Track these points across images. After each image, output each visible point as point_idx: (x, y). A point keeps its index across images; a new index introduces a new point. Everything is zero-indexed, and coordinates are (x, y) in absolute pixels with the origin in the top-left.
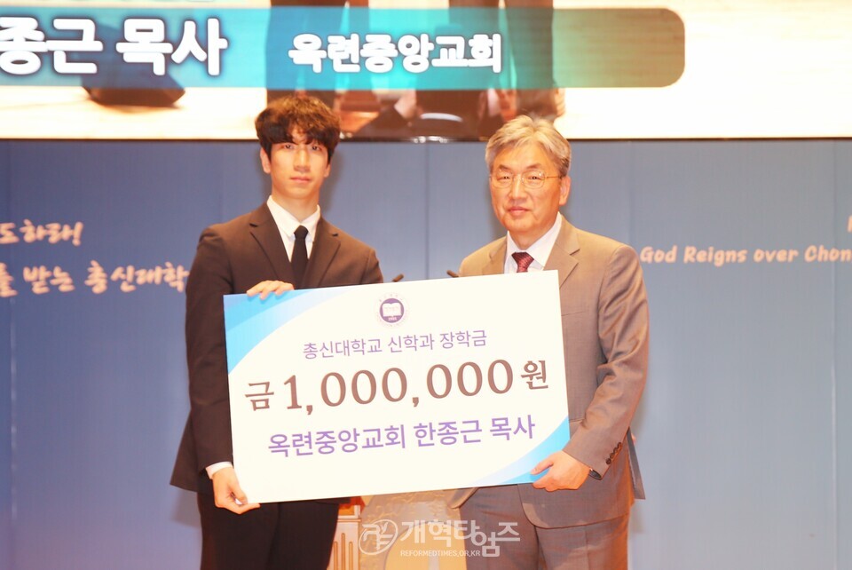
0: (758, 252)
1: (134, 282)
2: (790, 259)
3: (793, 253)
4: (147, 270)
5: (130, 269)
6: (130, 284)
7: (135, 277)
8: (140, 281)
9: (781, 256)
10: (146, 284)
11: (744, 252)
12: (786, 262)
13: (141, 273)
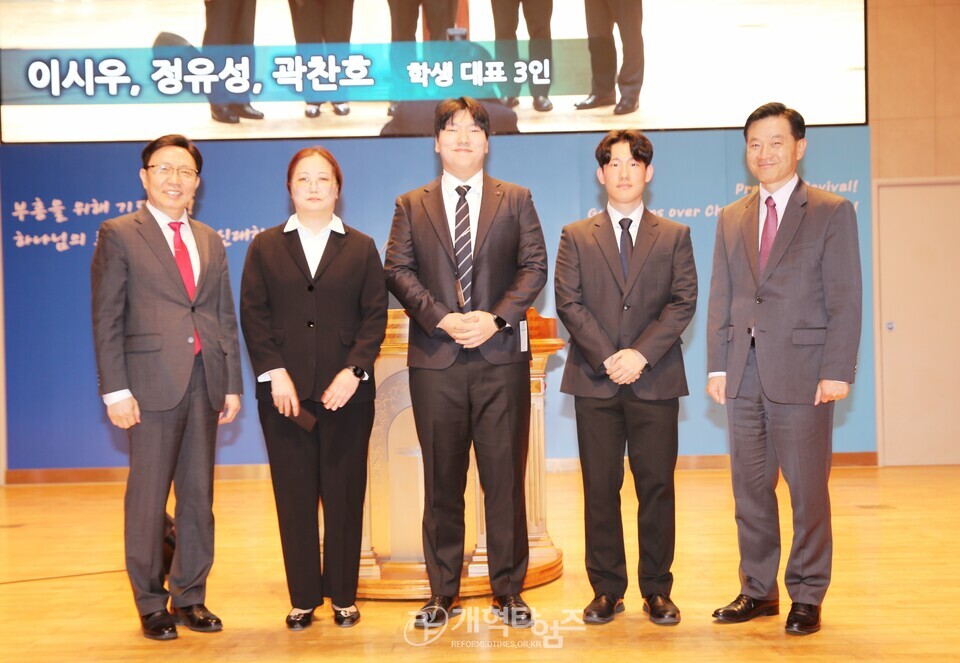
0: (672, 210)
1: (231, 240)
2: (695, 215)
3: (696, 211)
4: (240, 231)
5: (228, 231)
6: (228, 241)
7: (231, 237)
8: (235, 239)
9: (688, 213)
10: (239, 241)
11: (662, 210)
12: (692, 217)
13: (236, 233)
